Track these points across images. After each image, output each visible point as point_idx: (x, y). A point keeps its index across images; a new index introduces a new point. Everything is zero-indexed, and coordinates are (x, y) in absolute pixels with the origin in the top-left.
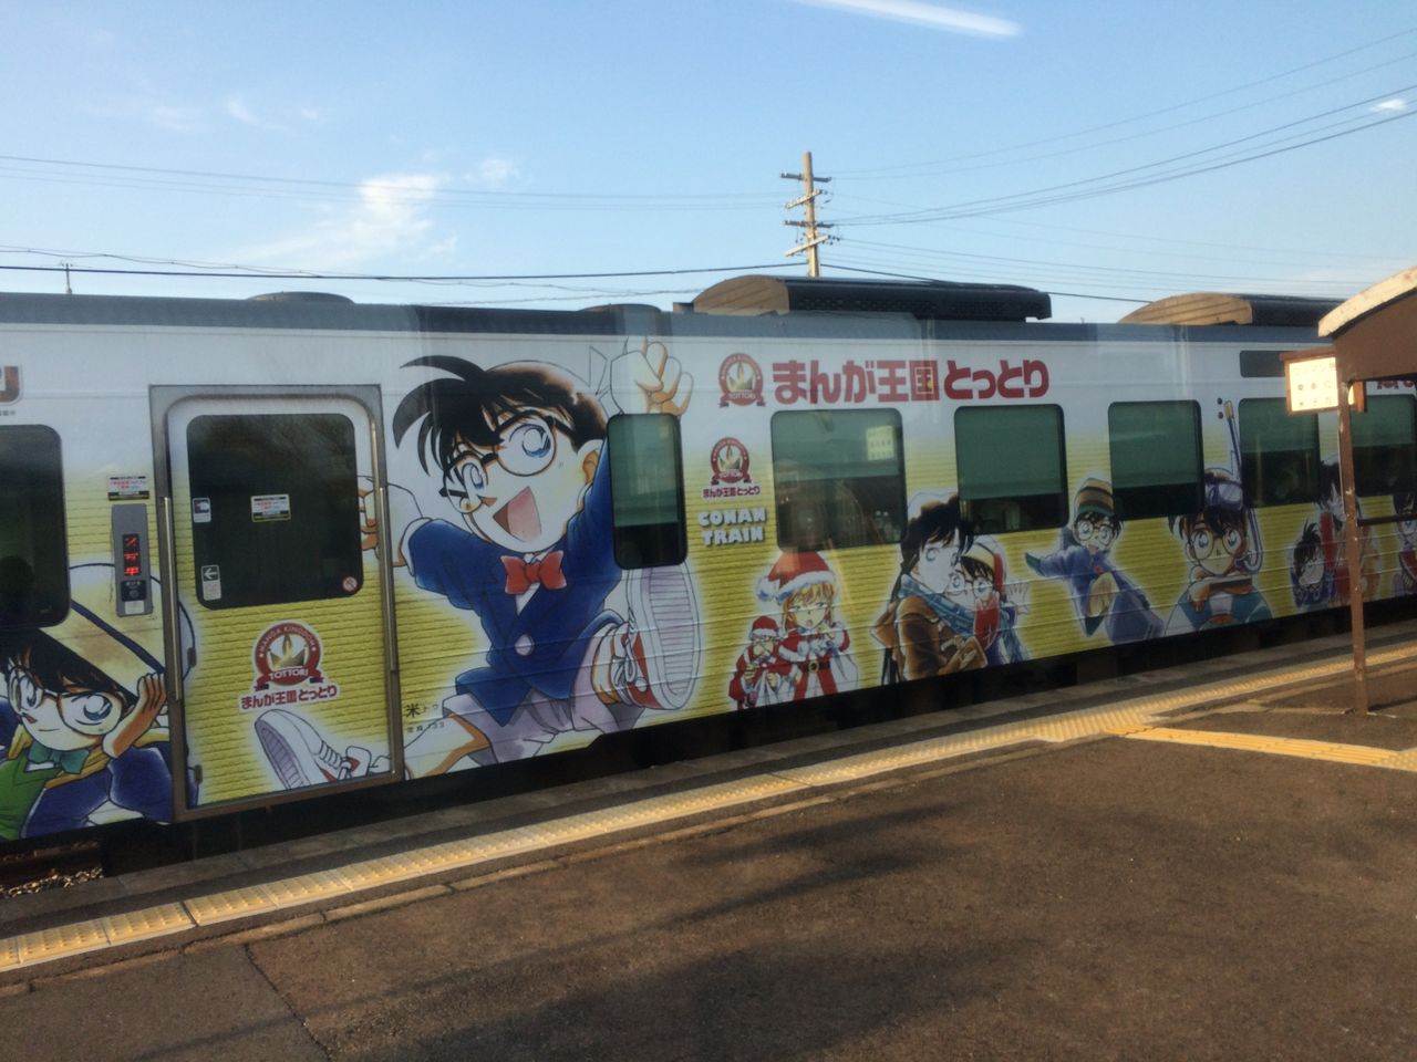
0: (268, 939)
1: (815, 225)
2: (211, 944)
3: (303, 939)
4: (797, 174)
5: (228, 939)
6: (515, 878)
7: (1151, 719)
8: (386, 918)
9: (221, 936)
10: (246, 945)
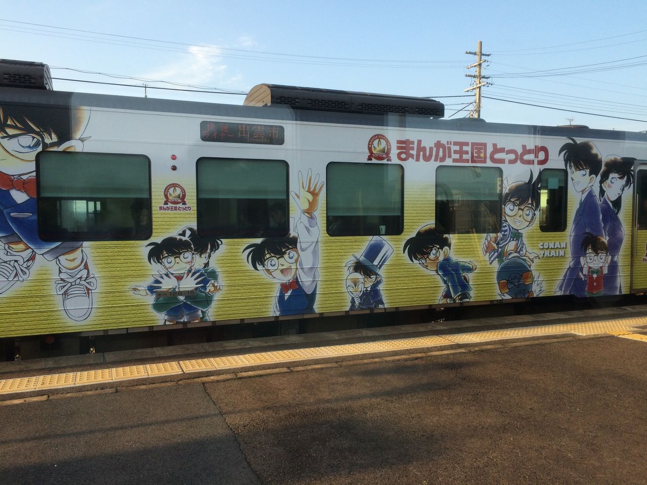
0: (212, 382)
1: (481, 77)
2: (190, 381)
3: (227, 384)
4: (474, 52)
5: (196, 380)
6: (318, 369)
7: (632, 329)
8: (262, 379)
9: (194, 378)
10: (204, 383)
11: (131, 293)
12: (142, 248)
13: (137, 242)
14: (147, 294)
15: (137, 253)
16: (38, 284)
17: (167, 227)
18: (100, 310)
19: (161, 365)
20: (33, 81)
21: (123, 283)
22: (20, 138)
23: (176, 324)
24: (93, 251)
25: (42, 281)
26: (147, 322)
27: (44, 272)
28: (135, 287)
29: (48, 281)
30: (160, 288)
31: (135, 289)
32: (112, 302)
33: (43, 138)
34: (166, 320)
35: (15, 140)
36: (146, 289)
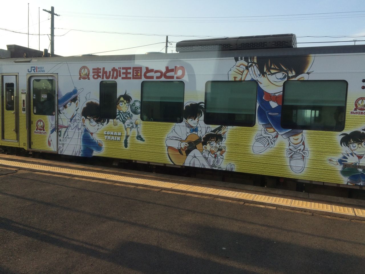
11: (328, 162)
12: (338, 136)
13: (334, 132)
14: (338, 164)
15: (334, 139)
16: (278, 150)
17: (354, 124)
18: (309, 169)
19: (342, 207)
20: (286, 44)
21: (323, 156)
22: (277, 74)
23: (355, 185)
24: (308, 135)
25: (280, 149)
26: (336, 181)
27: (281, 144)
28: (330, 159)
29: (283, 149)
30: (346, 161)
31: (330, 160)
32: (316, 166)
33: (288, 74)
34: (348, 182)
35: (274, 76)
36: (337, 161)
